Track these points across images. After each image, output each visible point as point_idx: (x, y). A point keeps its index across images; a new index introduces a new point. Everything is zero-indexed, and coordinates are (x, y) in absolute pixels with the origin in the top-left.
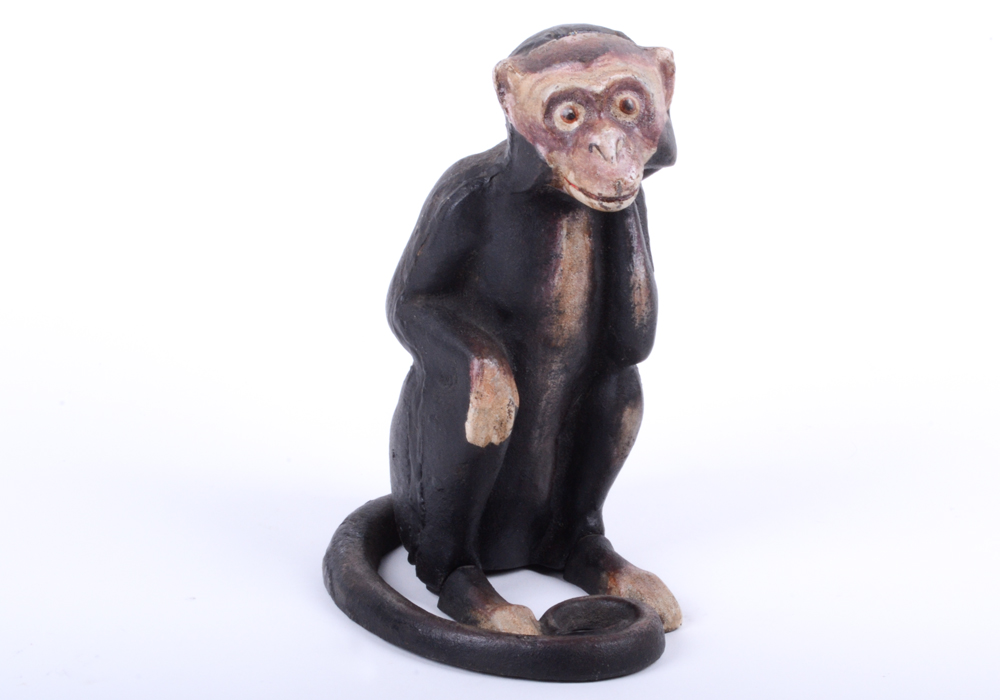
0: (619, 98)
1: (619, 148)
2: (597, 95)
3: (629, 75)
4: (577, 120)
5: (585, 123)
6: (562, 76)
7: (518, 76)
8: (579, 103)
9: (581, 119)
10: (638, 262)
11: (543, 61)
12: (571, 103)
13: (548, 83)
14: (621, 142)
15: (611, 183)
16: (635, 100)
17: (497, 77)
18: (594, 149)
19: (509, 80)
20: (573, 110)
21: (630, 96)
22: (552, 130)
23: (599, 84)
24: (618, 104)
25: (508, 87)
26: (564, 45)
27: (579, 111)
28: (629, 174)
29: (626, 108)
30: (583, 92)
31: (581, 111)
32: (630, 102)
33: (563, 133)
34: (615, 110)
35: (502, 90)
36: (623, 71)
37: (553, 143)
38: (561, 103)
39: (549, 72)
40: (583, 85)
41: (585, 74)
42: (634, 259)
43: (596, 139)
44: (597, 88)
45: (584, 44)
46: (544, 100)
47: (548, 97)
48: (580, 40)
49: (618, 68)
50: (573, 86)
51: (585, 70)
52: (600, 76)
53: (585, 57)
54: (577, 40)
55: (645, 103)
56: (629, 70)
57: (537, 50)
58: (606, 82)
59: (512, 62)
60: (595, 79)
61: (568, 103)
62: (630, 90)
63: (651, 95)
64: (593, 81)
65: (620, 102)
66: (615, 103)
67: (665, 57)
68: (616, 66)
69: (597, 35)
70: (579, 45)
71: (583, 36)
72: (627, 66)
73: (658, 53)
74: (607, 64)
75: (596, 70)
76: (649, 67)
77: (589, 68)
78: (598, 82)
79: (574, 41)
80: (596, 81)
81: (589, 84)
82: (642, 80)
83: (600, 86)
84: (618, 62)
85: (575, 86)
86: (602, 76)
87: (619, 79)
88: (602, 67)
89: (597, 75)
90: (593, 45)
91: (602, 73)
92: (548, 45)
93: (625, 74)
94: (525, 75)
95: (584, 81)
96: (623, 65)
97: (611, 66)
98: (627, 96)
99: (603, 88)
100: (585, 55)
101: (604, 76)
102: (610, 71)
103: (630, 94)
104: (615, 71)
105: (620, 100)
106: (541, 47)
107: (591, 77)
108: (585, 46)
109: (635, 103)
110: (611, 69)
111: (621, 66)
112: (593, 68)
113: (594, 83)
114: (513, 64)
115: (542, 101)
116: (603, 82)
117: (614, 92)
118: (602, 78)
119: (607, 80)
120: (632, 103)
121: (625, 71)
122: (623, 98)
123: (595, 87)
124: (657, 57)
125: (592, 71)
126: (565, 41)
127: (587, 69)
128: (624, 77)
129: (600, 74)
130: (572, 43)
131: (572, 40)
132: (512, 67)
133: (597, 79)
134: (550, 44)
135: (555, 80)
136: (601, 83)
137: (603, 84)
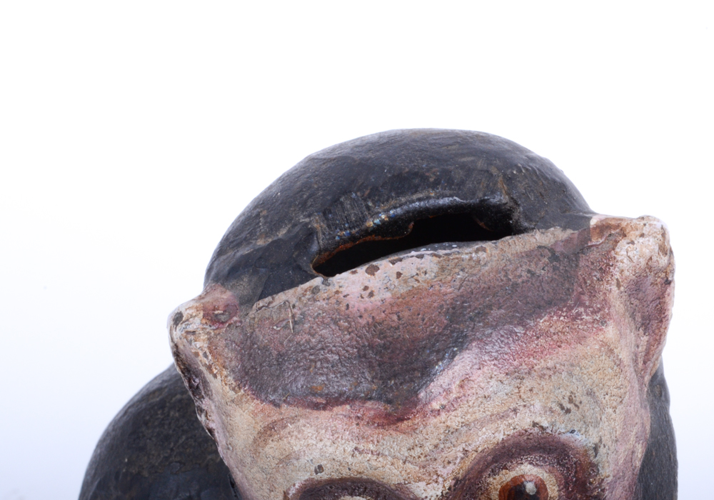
0: (496, 482)
3: (524, 424)
11: (283, 360)
16: (545, 475)
21: (530, 473)
23: (433, 477)
24: (495, 495)
26: (339, 315)
30: (391, 491)
32: (530, 489)
35: (197, 380)
36: (503, 416)
38: (335, 497)
39: (298, 411)
40: (389, 475)
41: (394, 439)
44: (429, 491)
45: (395, 317)
46: (289, 494)
47: (297, 487)
48: (384, 297)
49: (492, 407)
50: (360, 473)
51: (394, 427)
52: (436, 446)
53: (393, 382)
54: (377, 298)
55: (576, 472)
56: (525, 406)
57: (271, 305)
58: (454, 467)
59: (208, 333)
60: (423, 458)
61: (355, 497)
62: (529, 454)
63: (591, 452)
64: (417, 468)
65: (500, 492)
66: (488, 494)
67: (643, 262)
68: (484, 401)
69: (436, 269)
70: (380, 324)
71: (395, 276)
72: (517, 391)
73: (619, 258)
74: (459, 398)
75: (425, 426)
76: (590, 340)
77: (405, 422)
78: (430, 469)
79: (368, 303)
80: (424, 468)
81: (405, 476)
82: (563, 425)
83: (435, 485)
84: (493, 382)
85: (367, 475)
86: (442, 446)
87: (494, 443)
88: (443, 414)
89: (428, 447)
90: (421, 322)
91: (442, 437)
92: (300, 298)
93: (510, 425)
94: (240, 394)
95: (392, 464)
96: (508, 389)
97: (471, 403)
98: (520, 473)
99: (444, 486)
100: (395, 376)
101: (448, 445)
102: (467, 425)
103: (530, 463)
104: (482, 423)
105: (499, 487)
106: (281, 297)
107: (412, 453)
108: (397, 328)
109: (545, 486)
110: (469, 416)
111: (499, 394)
112: (416, 422)
113: (420, 475)
114: (210, 343)
115: (284, 492)
116: (444, 467)
117: (481, 472)
118: (443, 454)
119: (456, 458)
120: (535, 490)
121: (511, 414)
122: (509, 479)
123: (422, 488)
124: (617, 276)
125: (415, 430)
126: (345, 296)
127: (399, 424)
128: (508, 435)
129: (437, 441)
130: (362, 306)
131: (363, 293)
132: (208, 353)
133: (428, 458)
134: (304, 295)
135: (314, 443)
136: (439, 473)
137: (445, 475)
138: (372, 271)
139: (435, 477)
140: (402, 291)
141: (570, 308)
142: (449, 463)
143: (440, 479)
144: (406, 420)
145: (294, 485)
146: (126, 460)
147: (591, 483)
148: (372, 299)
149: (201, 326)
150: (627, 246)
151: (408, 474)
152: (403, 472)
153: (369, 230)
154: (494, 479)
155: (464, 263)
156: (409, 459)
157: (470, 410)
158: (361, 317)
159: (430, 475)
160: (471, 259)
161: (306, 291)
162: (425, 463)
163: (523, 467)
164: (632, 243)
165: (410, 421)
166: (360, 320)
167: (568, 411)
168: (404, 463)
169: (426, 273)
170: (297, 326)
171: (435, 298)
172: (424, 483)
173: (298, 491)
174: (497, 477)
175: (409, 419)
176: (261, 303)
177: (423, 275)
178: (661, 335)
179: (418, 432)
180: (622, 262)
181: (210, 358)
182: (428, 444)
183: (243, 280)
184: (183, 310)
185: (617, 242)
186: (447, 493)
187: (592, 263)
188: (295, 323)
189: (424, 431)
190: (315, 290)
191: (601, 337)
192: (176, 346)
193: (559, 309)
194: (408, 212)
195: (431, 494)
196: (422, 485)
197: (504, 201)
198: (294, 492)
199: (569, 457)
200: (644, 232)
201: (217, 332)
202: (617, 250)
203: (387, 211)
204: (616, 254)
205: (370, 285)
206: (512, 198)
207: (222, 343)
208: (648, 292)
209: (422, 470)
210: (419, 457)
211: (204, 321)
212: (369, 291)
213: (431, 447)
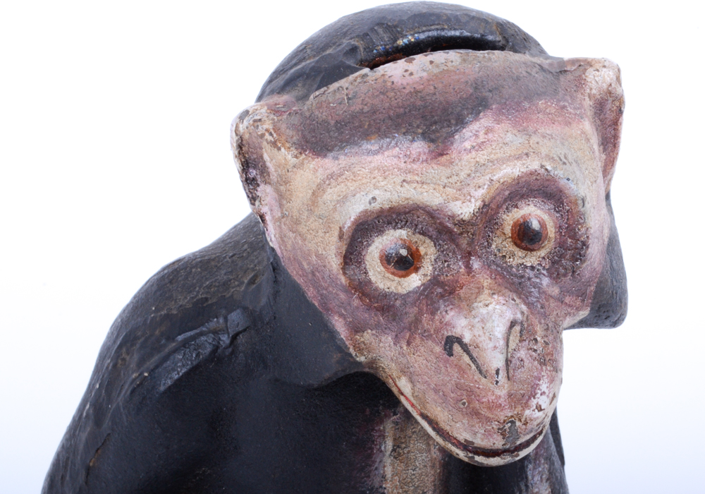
0: (509, 219)
1: (512, 345)
2: (462, 223)
3: (534, 165)
4: (417, 270)
5: (435, 282)
6: (384, 172)
7: (287, 155)
8: (423, 233)
9: (427, 268)
10: (537, 478)
11: (340, 125)
12: (403, 233)
13: (352, 186)
14: (517, 328)
15: (495, 425)
16: (546, 217)
17: (240, 147)
18: (457, 348)
19: (266, 157)
20: (409, 249)
21: (535, 213)
22: (362, 288)
23: (467, 197)
24: (508, 230)
25: (264, 170)
26: (386, 89)
27: (422, 250)
28: (534, 402)
29: (526, 237)
30: (431, 214)
31: (428, 250)
32: (535, 225)
33: (385, 296)
34: (502, 244)
35: (253, 173)
36: (519, 158)
37: (365, 316)
38: (381, 232)
39: (354, 160)
40: (431, 197)
41: (436, 171)
42: (529, 473)
43: (460, 325)
44: (464, 208)
45: (432, 88)
46: (344, 227)
47: (352, 219)
48: (421, 75)
49: (509, 151)
50: (408, 199)
51: (435, 161)
52: (469, 175)
53: (434, 127)
54: (416, 77)
55: (568, 219)
56: (534, 152)
57: (326, 92)
58: (483, 191)
59: (273, 119)
60: (459, 184)
61: (397, 230)
62: (535, 197)
63: (580, 202)
64: (455, 191)
65: (512, 227)
66: (502, 229)
67: (605, 86)
68: (504, 146)
69: (459, 60)
70: (420, 92)
71: (429, 63)
72: (527, 142)
73: (589, 80)
74: (485, 142)
75: (460, 160)
76: (574, 125)
77: (445, 157)
78: (465, 191)
79: (409, 79)
80: (459, 190)
81: (445, 197)
82: (562, 172)
83: (469, 204)
84: (509, 134)
85: (413, 201)
86: (473, 175)
87: (511, 178)
88: (474, 153)
89: (463, 175)
90: (452, 91)
91: (473, 169)
92: (352, 83)
93: (524, 164)
94: (301, 158)
95: (434, 189)
96: (521, 141)
97: (494, 147)
98: (528, 212)
99: (475, 205)
100: (435, 123)
101: (478, 174)
102: (491, 162)
103: (535, 206)
104: (503, 161)
105: (512, 222)
106: (335, 85)
107: (450, 180)
108: (435, 94)
109: (546, 225)
110: (493, 156)
111: (514, 143)
112: (453, 157)
113: (457, 196)
114: (274, 126)
115: (340, 228)
116: (475, 190)
117: (499, 207)
118: (474, 181)
119: (485, 185)
120: (539, 226)
121: (525, 157)
122: (520, 216)
123: (458, 206)
124: (588, 91)
125: (452, 163)
126: (389, 77)
127: (440, 159)
128: (522, 172)
129: (470, 171)
130: (405, 82)
131: (405, 74)
132: (273, 133)
133: (463, 183)
134: (355, 81)
135: (369, 181)
136: (472, 194)
137: (476, 197)
138: (410, 61)
139: (469, 197)
140: (435, 72)
141: (559, 101)
142: (479, 187)
143: (473, 200)
144: (445, 155)
145: (350, 218)
146: (154, 309)
147: (579, 229)
148: (412, 77)
149: (266, 114)
150: (594, 72)
151: (448, 195)
152: (444, 194)
153: (400, 47)
154: (508, 216)
155: (480, 59)
156: (448, 184)
157: (494, 151)
158: (404, 88)
159: (464, 196)
160: (484, 57)
161: (357, 77)
162: (460, 187)
163: (529, 207)
164: (598, 70)
165: (448, 156)
166: (404, 91)
167: (564, 163)
168: (444, 187)
169: (452, 62)
170: (350, 101)
171: (461, 76)
172: (460, 202)
173: (353, 223)
174: (510, 214)
175: (447, 154)
176: (317, 93)
177: (450, 63)
178: (614, 158)
179: (454, 164)
180: (591, 82)
181: (275, 135)
182: (463, 173)
183: (297, 86)
184: (248, 109)
185: (586, 70)
186: (477, 212)
187: (569, 81)
188: (349, 99)
189: (459, 163)
190: (365, 75)
191: (581, 127)
192: (241, 138)
193: (552, 98)
194: (429, 37)
195: (465, 211)
196: (459, 203)
197: (498, 39)
198: (349, 225)
199: (563, 204)
200: (605, 64)
201: (280, 118)
202: (587, 74)
203: (413, 35)
204: (586, 77)
205: (409, 69)
206: (504, 37)
207: (283, 127)
208: (607, 116)
209: (458, 192)
210: (456, 183)
211: (269, 111)
212: (409, 72)
213: (465, 176)
